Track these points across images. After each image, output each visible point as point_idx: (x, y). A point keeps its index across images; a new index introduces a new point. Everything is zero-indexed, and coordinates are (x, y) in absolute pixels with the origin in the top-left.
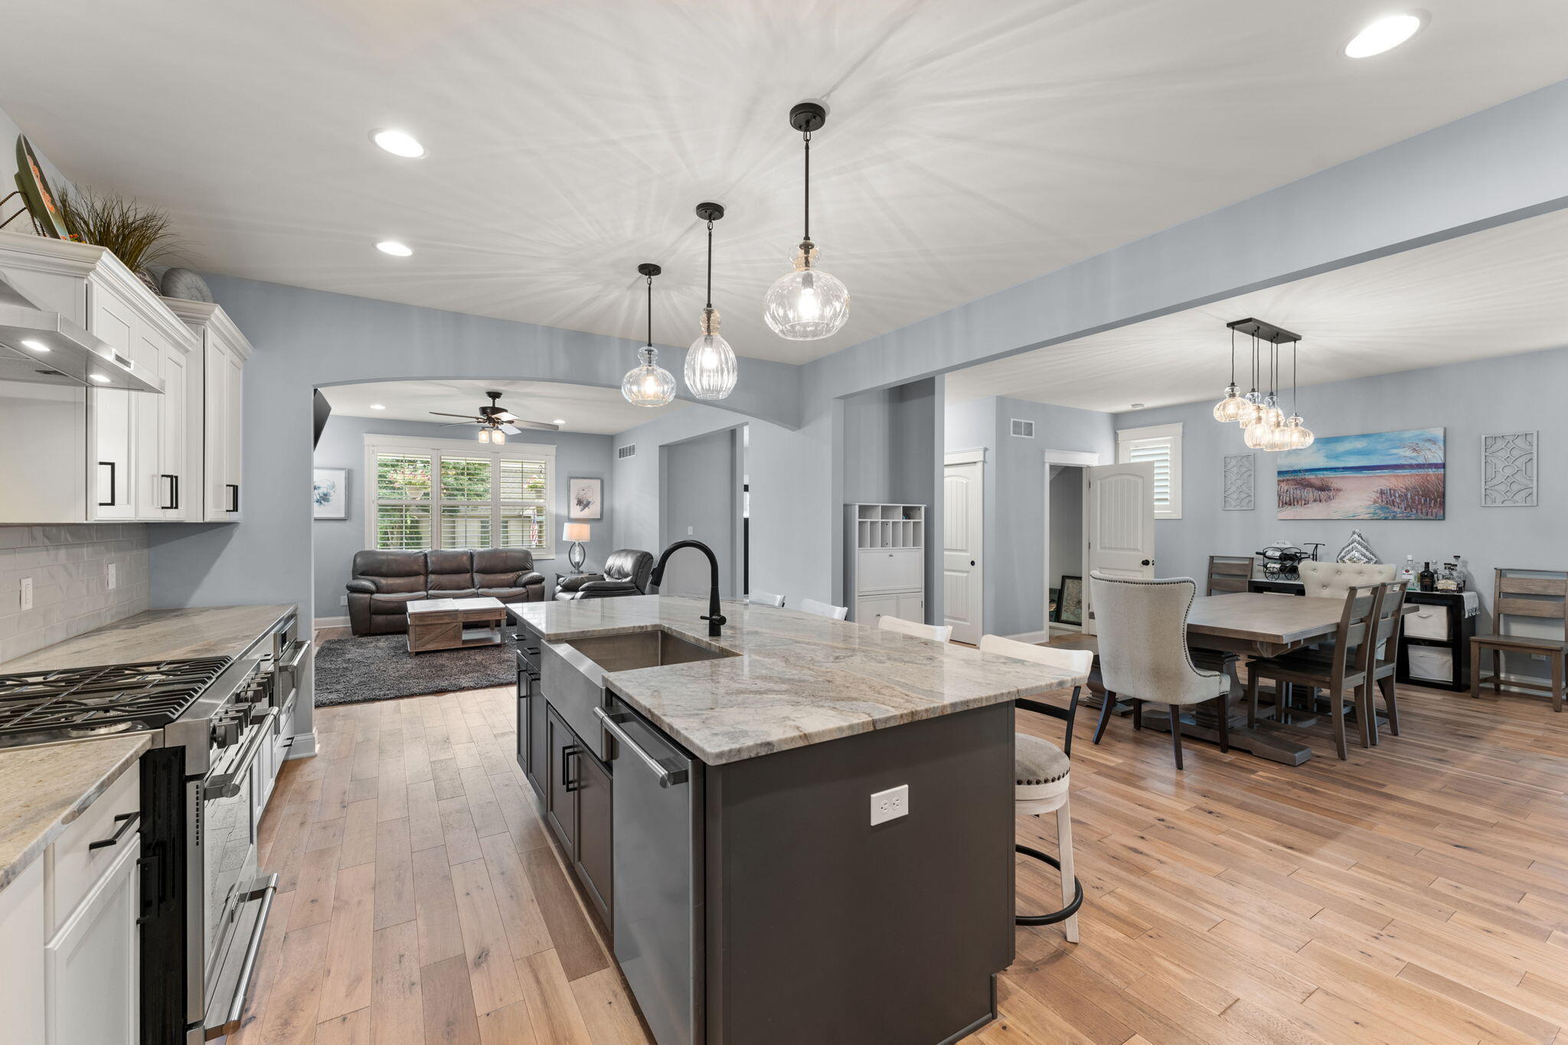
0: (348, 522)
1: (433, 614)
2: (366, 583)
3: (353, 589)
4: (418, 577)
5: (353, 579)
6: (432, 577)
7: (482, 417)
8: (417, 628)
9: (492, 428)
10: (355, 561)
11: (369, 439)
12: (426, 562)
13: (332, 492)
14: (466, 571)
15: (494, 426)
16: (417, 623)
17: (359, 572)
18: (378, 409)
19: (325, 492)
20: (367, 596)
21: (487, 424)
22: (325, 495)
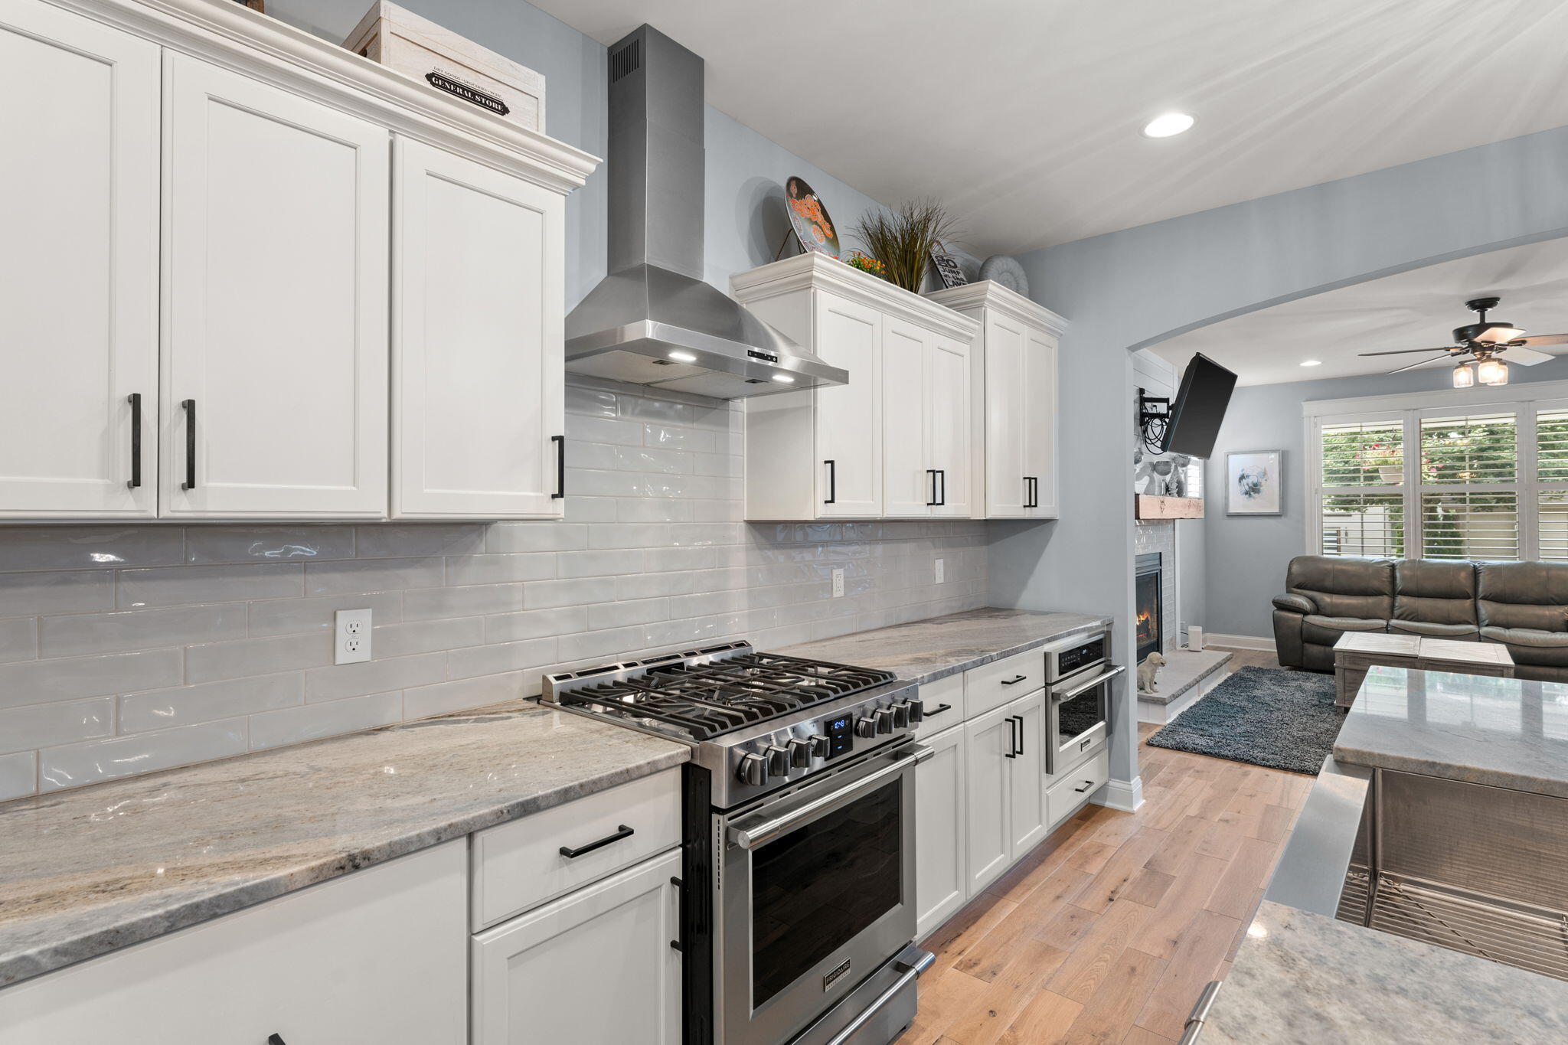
0: (1283, 518)
1: (1373, 657)
2: (1301, 601)
3: (1281, 606)
4: (1381, 597)
5: (1287, 592)
6: (1401, 600)
7: (1459, 345)
8: (1347, 674)
9: (1478, 359)
10: (1290, 569)
11: (1309, 408)
12: (1393, 577)
13: (1263, 482)
14: (1465, 596)
15: (1484, 354)
16: (1347, 665)
17: (1295, 584)
18: (1311, 365)
19: (1255, 481)
20: (1299, 616)
21: (1470, 356)
22: (1255, 485)
